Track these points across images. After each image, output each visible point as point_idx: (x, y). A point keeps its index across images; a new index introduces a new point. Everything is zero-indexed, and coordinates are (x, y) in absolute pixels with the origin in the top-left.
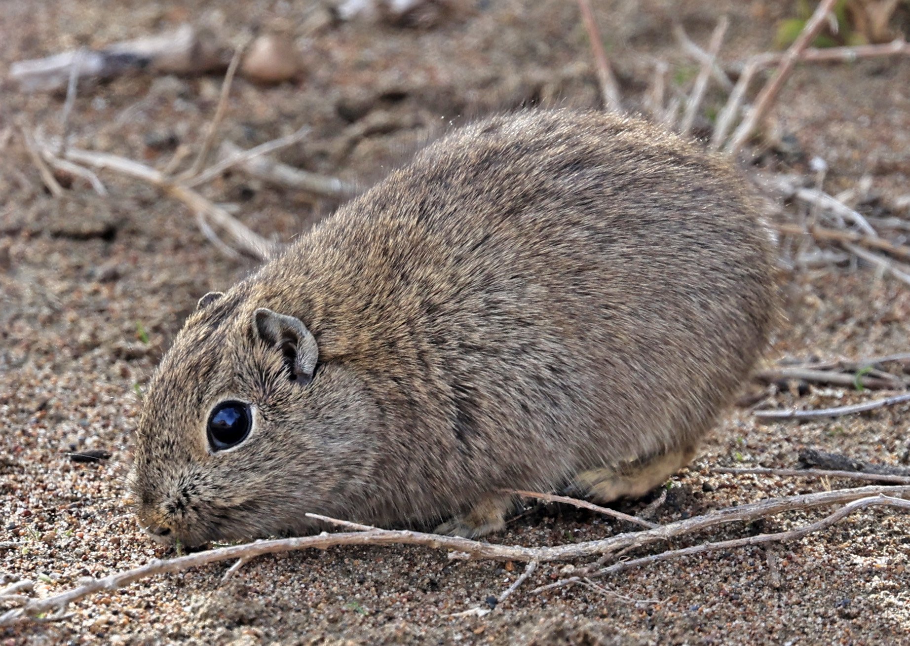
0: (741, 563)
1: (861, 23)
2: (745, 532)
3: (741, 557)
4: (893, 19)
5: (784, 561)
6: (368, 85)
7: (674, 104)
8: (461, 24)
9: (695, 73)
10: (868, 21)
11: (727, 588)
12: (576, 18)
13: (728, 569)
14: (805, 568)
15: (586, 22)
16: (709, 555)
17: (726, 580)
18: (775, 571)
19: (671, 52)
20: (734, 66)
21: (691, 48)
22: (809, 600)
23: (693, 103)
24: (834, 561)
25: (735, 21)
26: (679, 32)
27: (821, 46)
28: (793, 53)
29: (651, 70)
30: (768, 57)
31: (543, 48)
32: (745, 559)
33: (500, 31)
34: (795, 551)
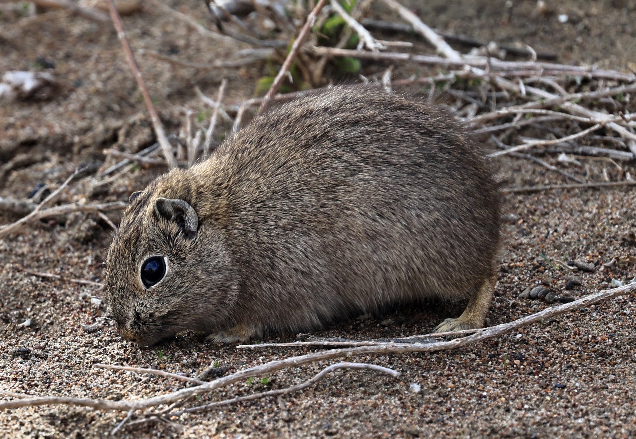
0: (263, 407)
1: (307, 76)
2: (264, 389)
3: (263, 404)
4: (324, 72)
5: (289, 404)
6: (13, 138)
7: (198, 134)
8: (66, 97)
9: (209, 115)
10: (311, 74)
11: (257, 423)
12: (135, 88)
13: (256, 412)
14: (303, 406)
15: (141, 89)
16: (244, 404)
17: (255, 418)
18: (284, 410)
19: (193, 103)
20: (232, 108)
21: (206, 99)
22: (307, 426)
23: (209, 133)
24: (319, 402)
25: (230, 80)
26: (197, 90)
27: (283, 92)
28: (267, 97)
29: (183, 114)
30: (252, 101)
31: (116, 107)
32: (266, 405)
33: (89, 99)
34: (295, 397)
